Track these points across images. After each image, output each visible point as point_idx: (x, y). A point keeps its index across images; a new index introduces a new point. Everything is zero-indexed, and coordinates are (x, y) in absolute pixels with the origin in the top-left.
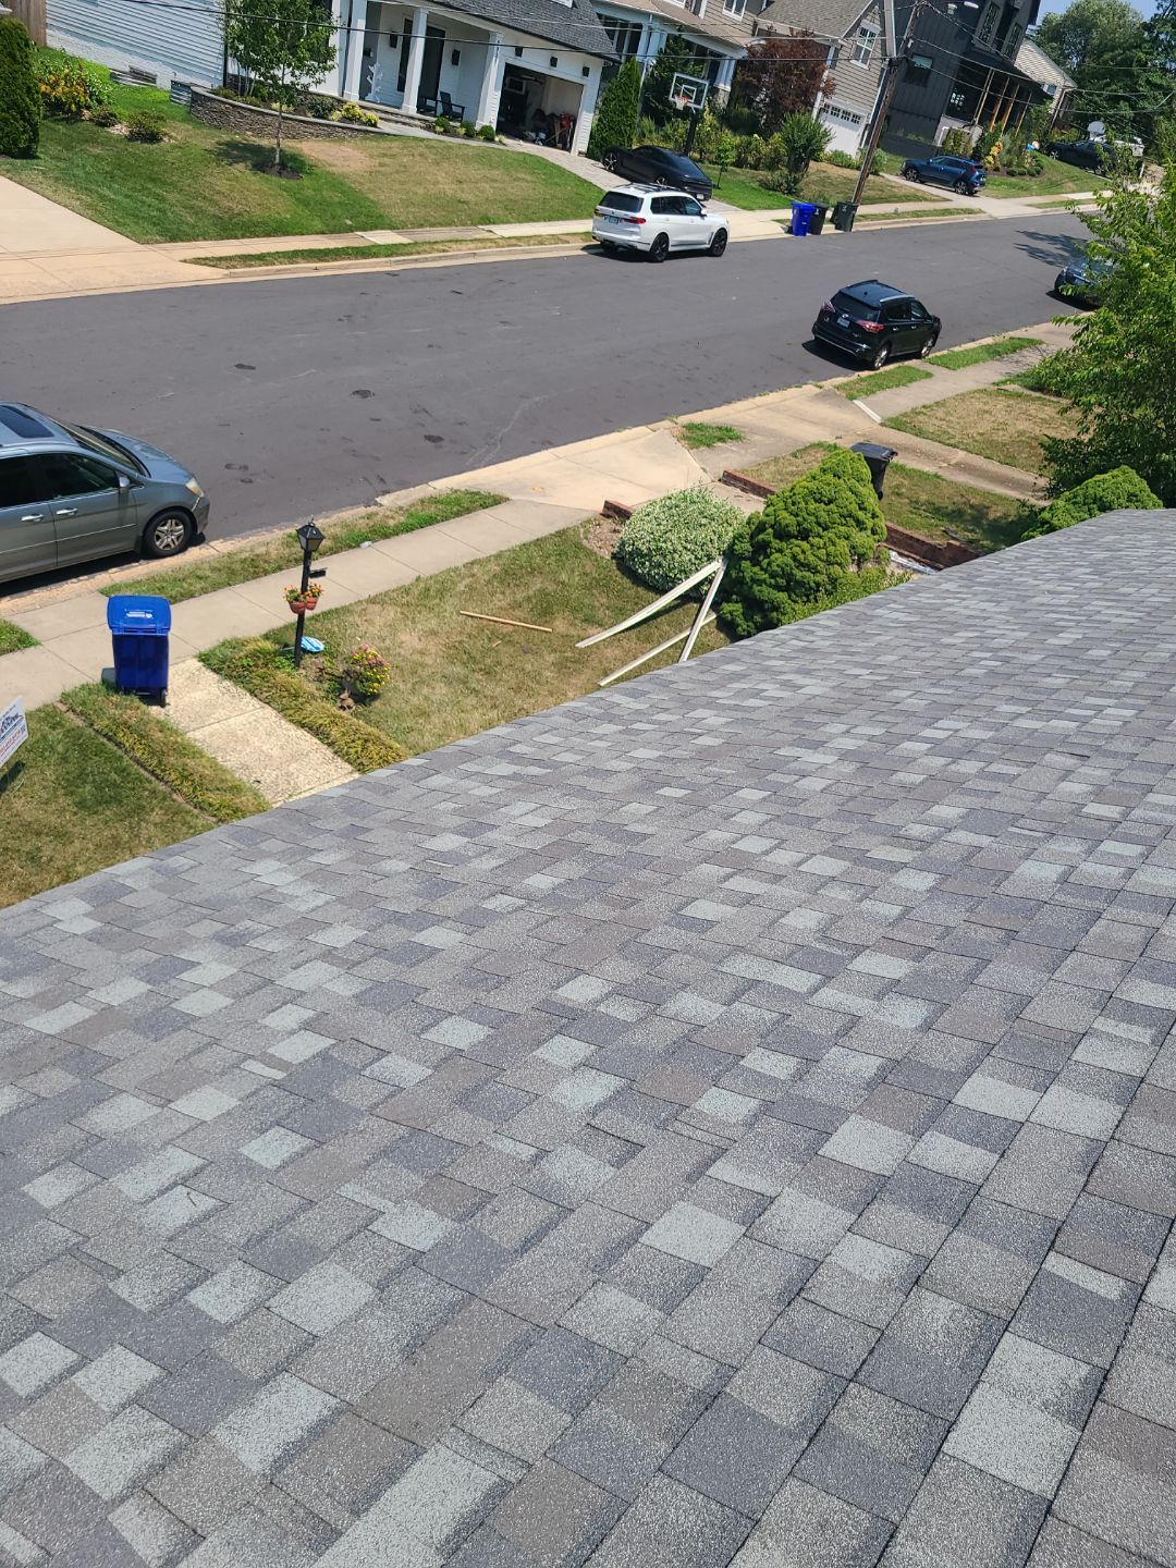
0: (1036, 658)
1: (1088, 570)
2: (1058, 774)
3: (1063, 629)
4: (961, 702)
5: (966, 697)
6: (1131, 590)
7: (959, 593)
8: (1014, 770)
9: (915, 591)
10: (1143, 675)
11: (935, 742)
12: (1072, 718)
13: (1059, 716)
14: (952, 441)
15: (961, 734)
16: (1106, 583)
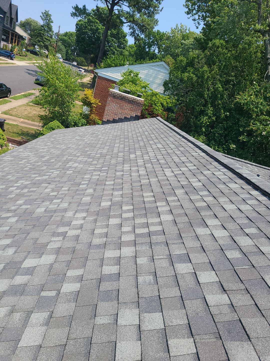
0: (40, 163)
1: (50, 143)
2: (44, 188)
3: (45, 156)
4: (24, 176)
5: (24, 175)
6: (59, 146)
7: (23, 151)
8: (35, 189)
9: (13, 152)
10: (61, 163)
11: (18, 186)
12: (47, 175)
13: (45, 175)
14: (19, 117)
15: (24, 183)
16: (54, 145)
